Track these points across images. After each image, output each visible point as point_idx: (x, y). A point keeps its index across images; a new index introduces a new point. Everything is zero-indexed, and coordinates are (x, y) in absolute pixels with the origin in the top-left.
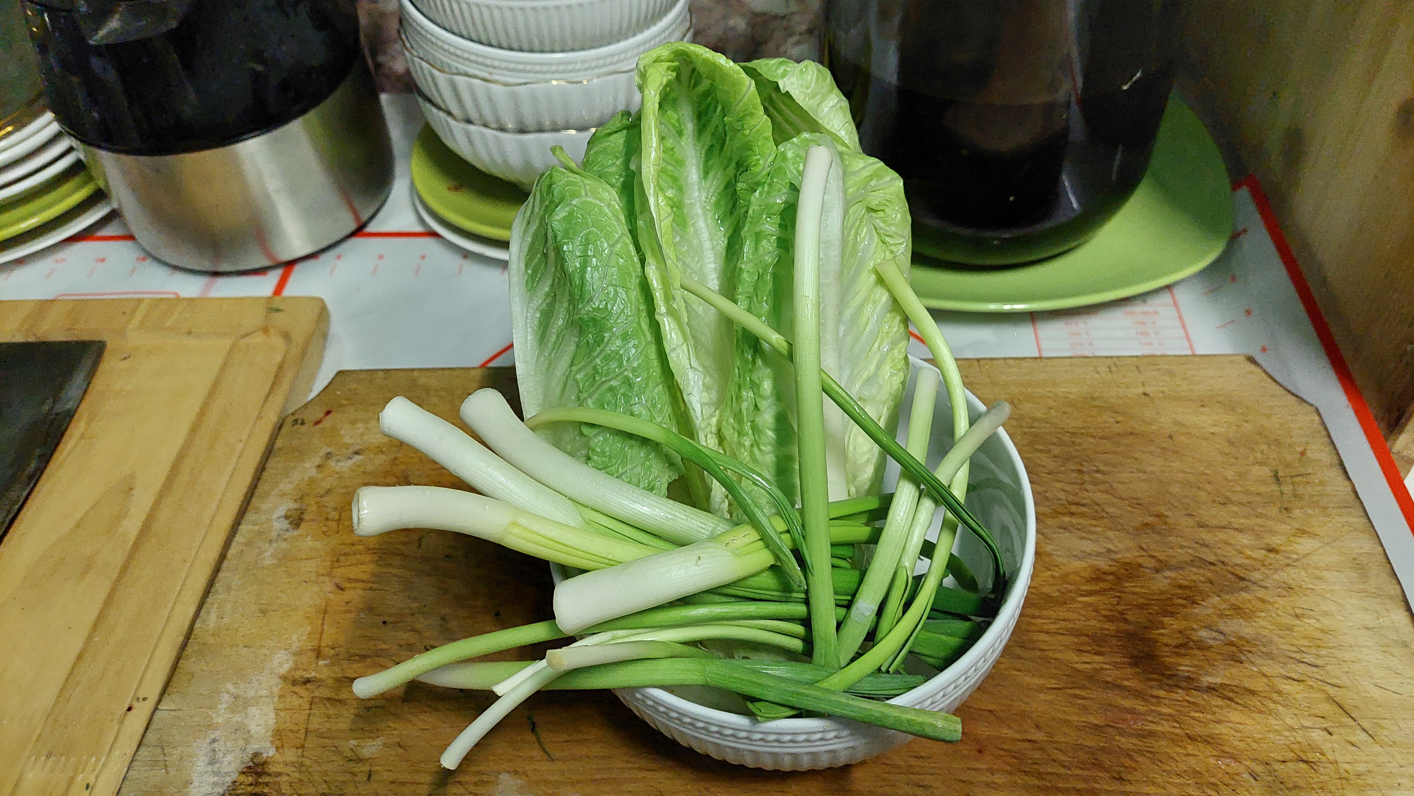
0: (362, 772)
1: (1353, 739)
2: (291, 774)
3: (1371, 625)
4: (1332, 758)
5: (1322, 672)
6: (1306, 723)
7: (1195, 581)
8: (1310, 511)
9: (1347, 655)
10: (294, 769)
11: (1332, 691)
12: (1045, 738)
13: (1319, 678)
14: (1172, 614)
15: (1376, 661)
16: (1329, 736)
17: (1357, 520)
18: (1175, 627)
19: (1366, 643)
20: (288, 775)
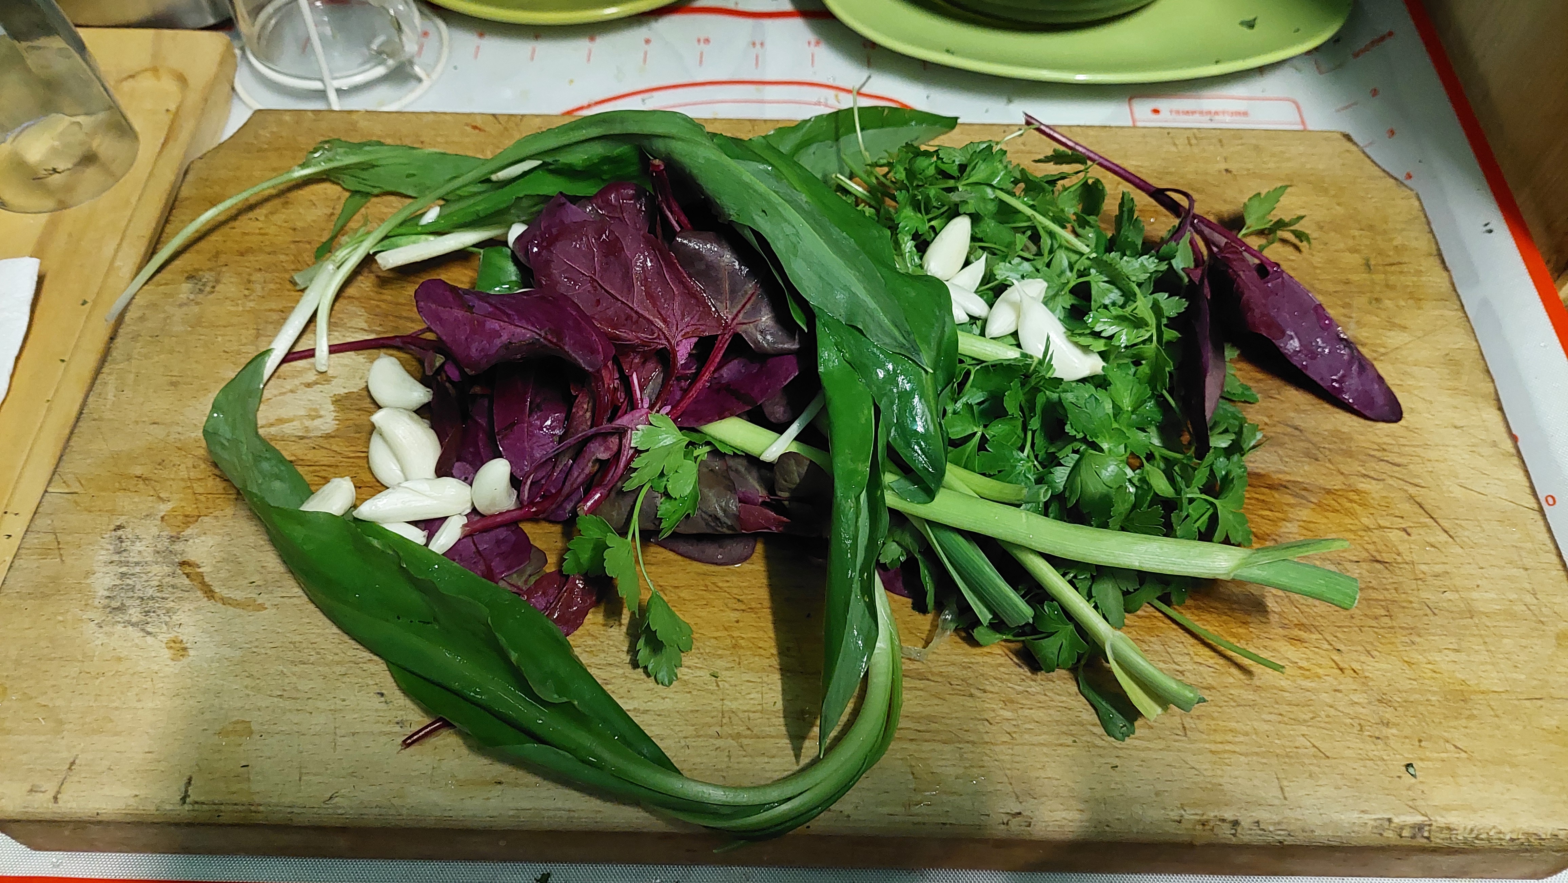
1: (1432, 540)
3: (1459, 424)
4: (1408, 559)
5: (1405, 471)
6: (1382, 523)
8: (1403, 304)
9: (1432, 454)
11: (1412, 490)
13: (1401, 477)
15: (1462, 461)
16: (1406, 536)
17: (1454, 313)
19: (1454, 443)
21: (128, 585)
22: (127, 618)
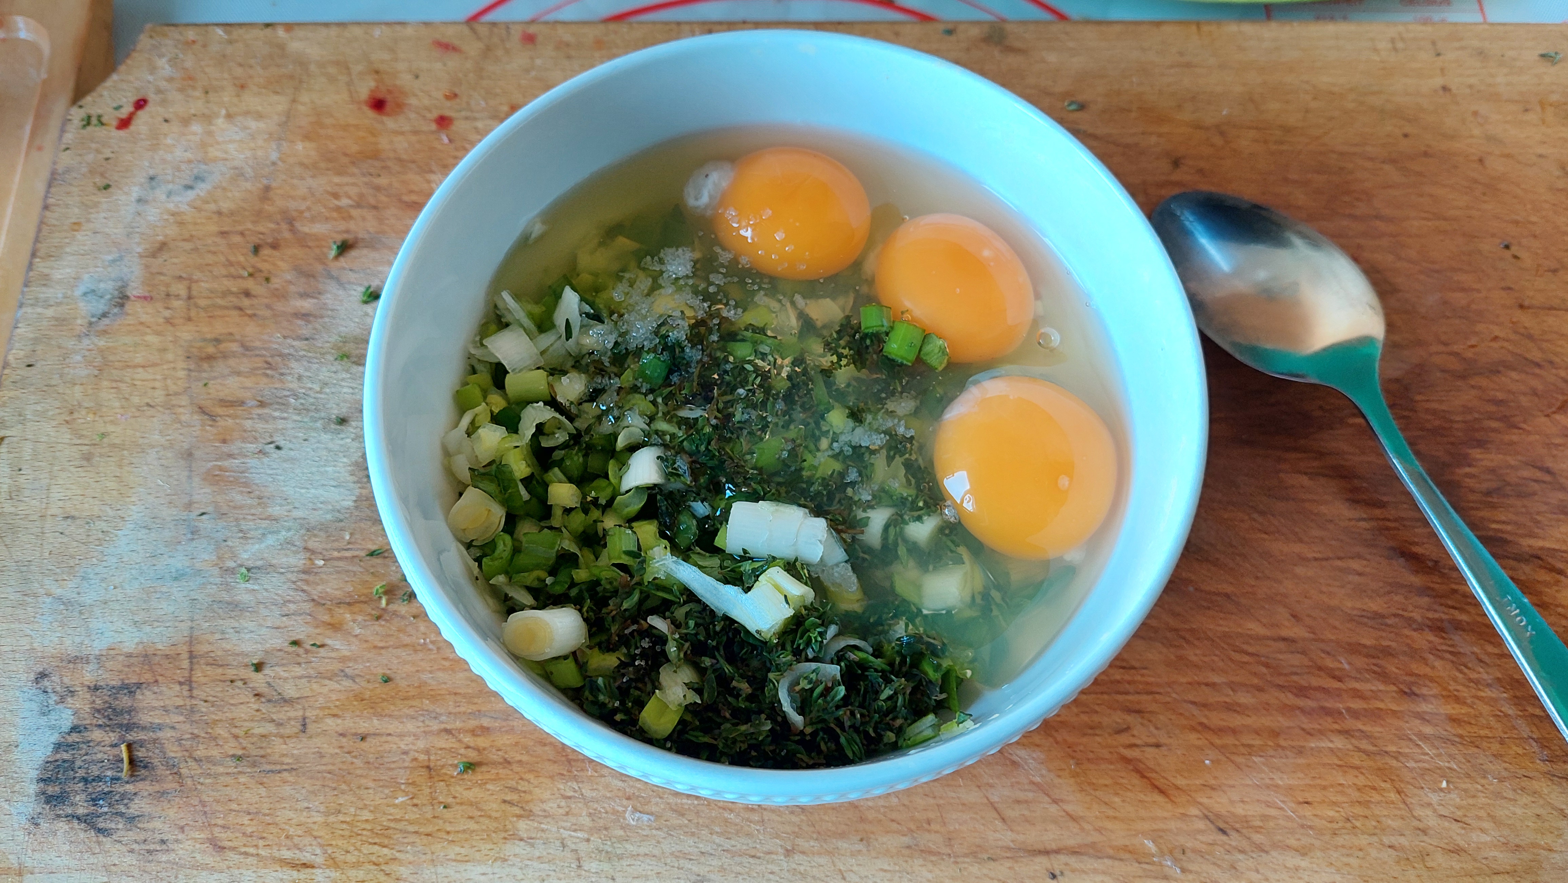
0: (289, 719)
2: (177, 726)
7: (1513, 393)
10: (181, 718)
12: (1307, 635)
14: (1481, 444)
18: (1485, 463)
20: (173, 728)
21: (64, 761)
22: (69, 811)
